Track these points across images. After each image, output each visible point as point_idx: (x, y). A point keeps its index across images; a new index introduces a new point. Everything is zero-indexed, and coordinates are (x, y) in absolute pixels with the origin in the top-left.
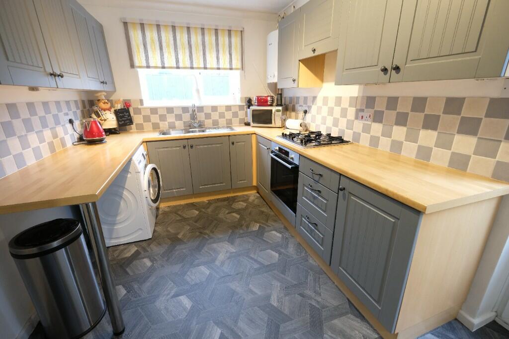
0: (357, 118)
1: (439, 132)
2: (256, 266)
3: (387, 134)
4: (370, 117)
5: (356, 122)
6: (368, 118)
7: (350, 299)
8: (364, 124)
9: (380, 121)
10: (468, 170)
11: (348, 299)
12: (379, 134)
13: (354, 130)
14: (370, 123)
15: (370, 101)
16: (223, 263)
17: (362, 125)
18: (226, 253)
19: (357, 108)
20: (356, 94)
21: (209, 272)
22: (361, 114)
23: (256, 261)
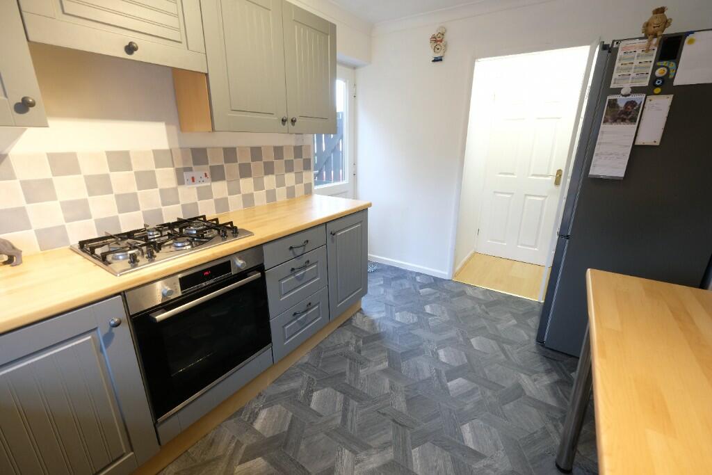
0: (181, 181)
1: (276, 176)
2: (354, 404)
3: (234, 191)
4: (206, 176)
5: (181, 189)
6: (204, 178)
7: (338, 325)
8: (197, 188)
9: (222, 178)
10: (296, 196)
11: (338, 328)
12: (226, 194)
13: (182, 202)
14: (209, 184)
15: (199, 155)
16: (384, 447)
17: (195, 190)
18: (362, 461)
19: (177, 166)
20: (164, 144)
21: (413, 451)
22: (187, 176)
23: (345, 410)
